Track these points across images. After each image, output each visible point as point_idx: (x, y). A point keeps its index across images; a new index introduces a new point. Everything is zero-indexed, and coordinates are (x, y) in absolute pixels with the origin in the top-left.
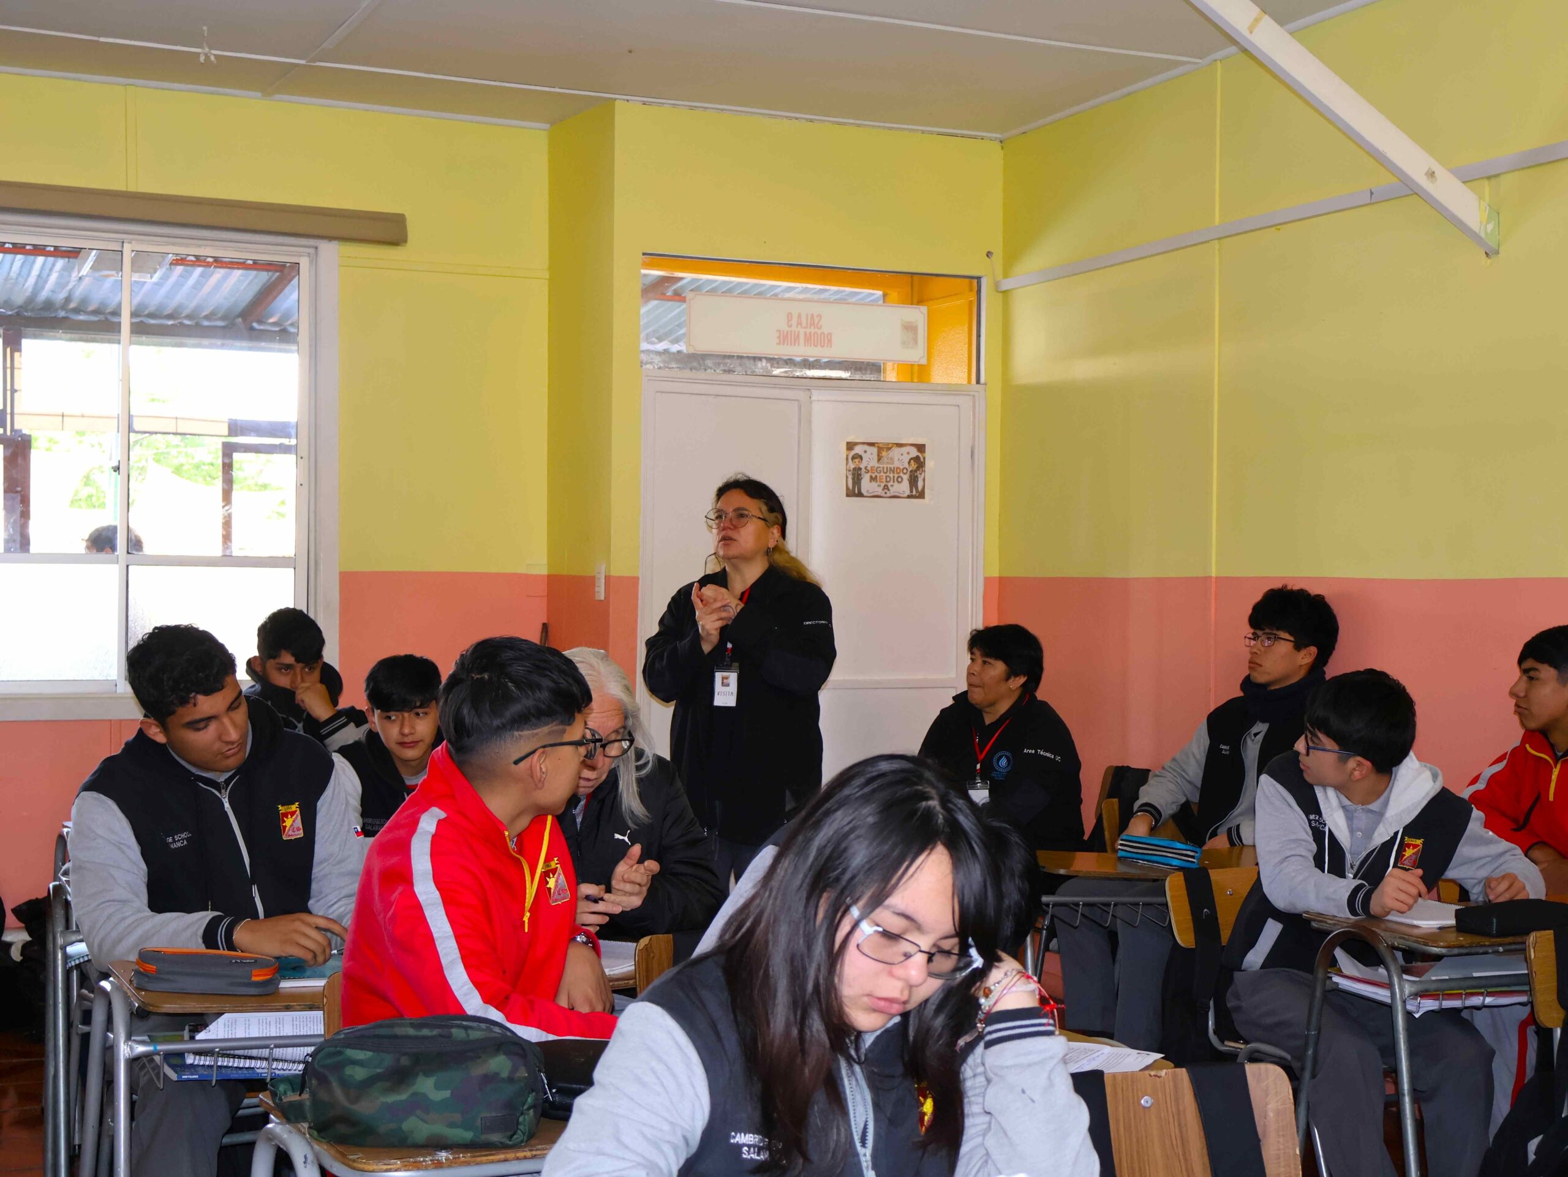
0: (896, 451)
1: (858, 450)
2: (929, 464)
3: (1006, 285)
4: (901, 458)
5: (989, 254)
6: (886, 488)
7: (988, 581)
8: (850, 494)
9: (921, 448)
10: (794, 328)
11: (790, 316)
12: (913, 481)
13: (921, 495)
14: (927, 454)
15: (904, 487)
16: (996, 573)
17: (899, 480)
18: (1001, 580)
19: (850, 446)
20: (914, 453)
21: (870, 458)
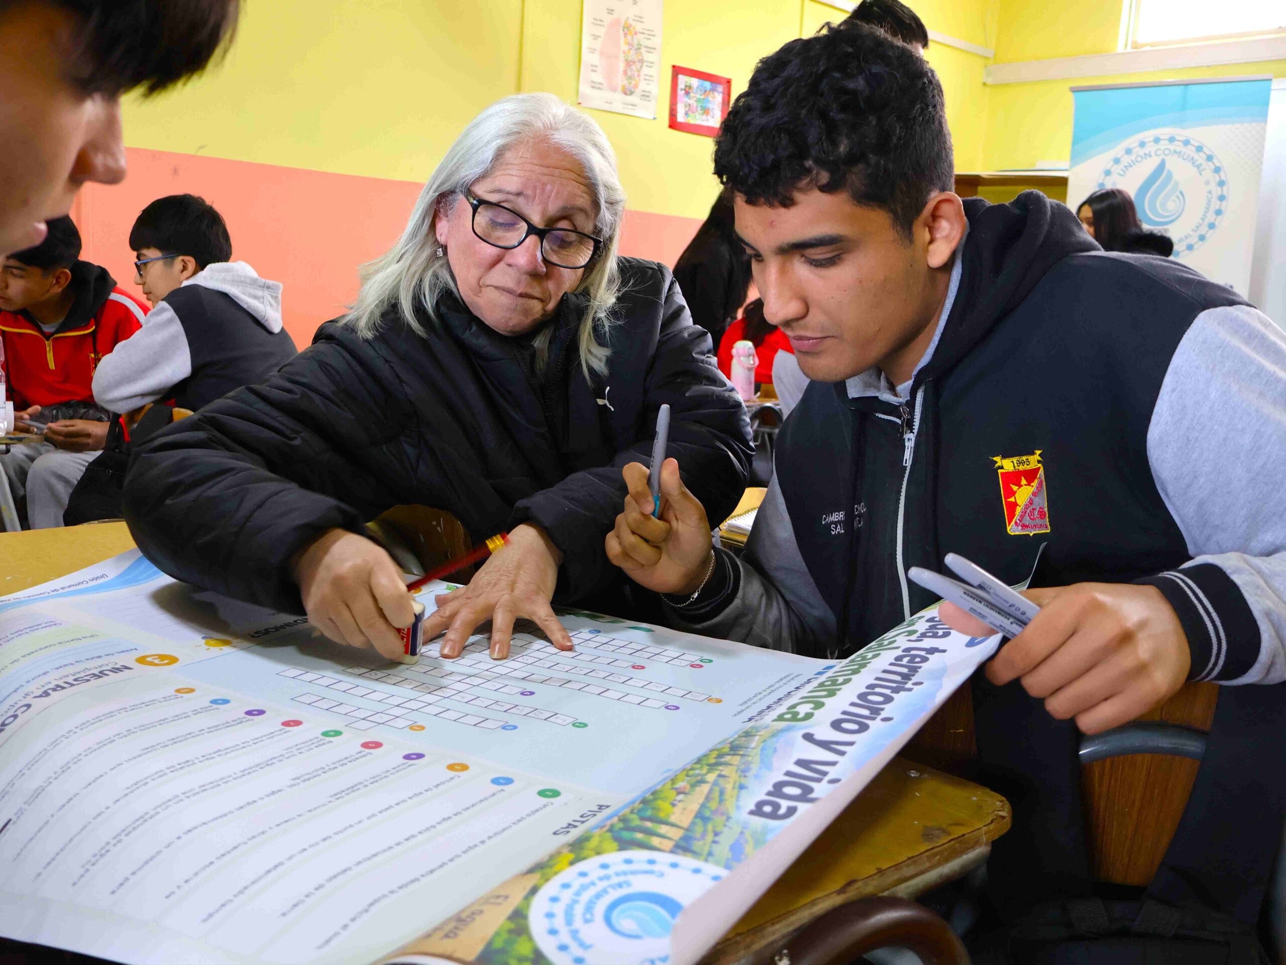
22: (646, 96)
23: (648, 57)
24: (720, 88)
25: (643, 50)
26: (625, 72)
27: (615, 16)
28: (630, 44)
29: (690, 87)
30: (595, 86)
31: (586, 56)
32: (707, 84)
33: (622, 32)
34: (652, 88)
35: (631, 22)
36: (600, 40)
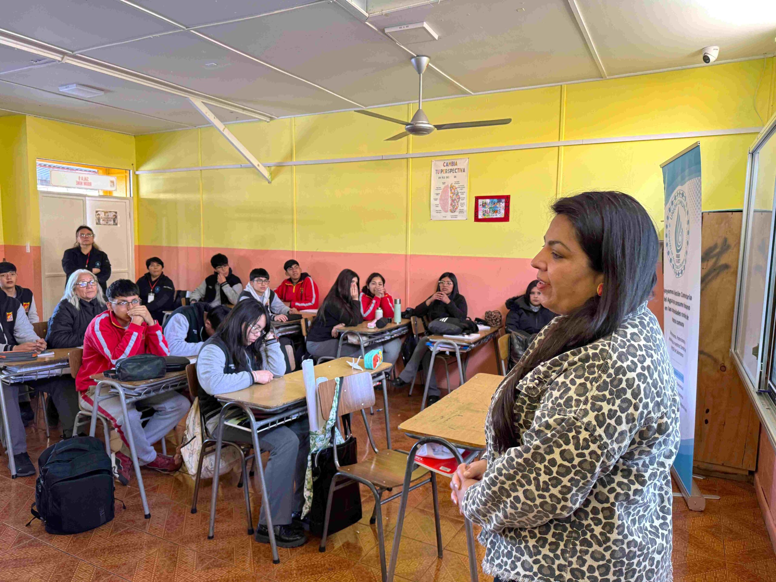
0: (109, 214)
1: (99, 213)
2: (118, 217)
3: (137, 173)
4: (111, 215)
5: (132, 164)
6: (107, 223)
7: (135, 246)
8: (97, 224)
9: (116, 213)
10: (81, 181)
11: (79, 178)
12: (114, 221)
13: (117, 224)
14: (118, 214)
15: (112, 222)
16: (137, 244)
17: (111, 221)
18: (139, 246)
19: (97, 212)
20: (114, 214)
21: (102, 215)
22: (461, 211)
23: (461, 196)
24: (503, 200)
25: (459, 194)
26: (451, 204)
27: (446, 184)
28: (454, 194)
29: (485, 203)
30: (437, 212)
31: (433, 202)
32: (496, 200)
33: (449, 189)
34: (465, 208)
35: (454, 184)
36: (440, 195)
